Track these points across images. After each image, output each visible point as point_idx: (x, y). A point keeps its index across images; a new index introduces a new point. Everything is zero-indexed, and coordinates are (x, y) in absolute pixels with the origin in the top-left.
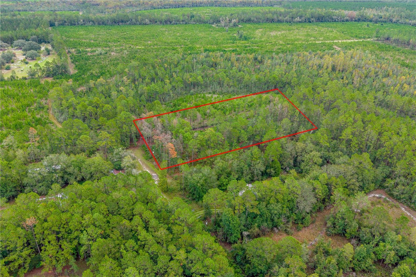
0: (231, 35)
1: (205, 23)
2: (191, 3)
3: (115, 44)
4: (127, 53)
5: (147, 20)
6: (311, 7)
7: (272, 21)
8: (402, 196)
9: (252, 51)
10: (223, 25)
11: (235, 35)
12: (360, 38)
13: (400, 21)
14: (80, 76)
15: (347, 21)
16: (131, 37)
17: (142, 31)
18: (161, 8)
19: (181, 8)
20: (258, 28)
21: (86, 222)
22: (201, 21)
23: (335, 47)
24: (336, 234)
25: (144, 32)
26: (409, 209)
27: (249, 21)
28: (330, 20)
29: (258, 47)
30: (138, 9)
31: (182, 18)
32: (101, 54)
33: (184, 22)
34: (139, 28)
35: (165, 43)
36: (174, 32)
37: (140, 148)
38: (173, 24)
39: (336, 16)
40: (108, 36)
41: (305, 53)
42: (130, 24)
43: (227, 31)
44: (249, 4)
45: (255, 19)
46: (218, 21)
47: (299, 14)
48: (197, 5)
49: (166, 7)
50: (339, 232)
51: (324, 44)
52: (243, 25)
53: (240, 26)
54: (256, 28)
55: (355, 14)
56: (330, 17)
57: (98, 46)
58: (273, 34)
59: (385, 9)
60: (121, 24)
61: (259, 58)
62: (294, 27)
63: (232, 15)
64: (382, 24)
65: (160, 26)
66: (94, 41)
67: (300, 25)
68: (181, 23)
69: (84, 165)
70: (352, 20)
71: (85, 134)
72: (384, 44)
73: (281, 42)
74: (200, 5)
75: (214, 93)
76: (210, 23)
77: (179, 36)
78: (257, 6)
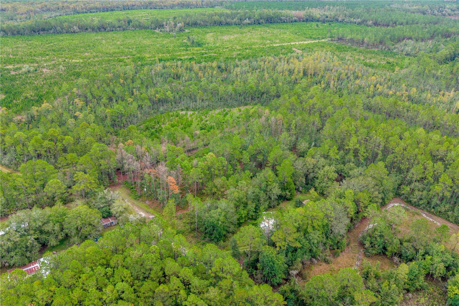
0: (180, 41)
1: (146, 28)
2: (122, 6)
3: (43, 59)
4: (63, 69)
5: (75, 28)
6: (255, 7)
7: (220, 24)
8: (421, 203)
9: (212, 59)
10: (168, 30)
11: (185, 41)
12: (315, 39)
13: (345, 20)
14: (11, 101)
15: (295, 21)
16: (62, 48)
17: (73, 40)
18: (86, 12)
19: (112, 12)
20: (208, 33)
21: (109, 297)
22: (141, 27)
23: (294, 49)
24: (376, 255)
25: (76, 42)
26: (430, 214)
27: (195, 24)
28: (279, 21)
29: (215, 53)
30: (58, 14)
31: (117, 24)
32: (29, 72)
33: (121, 29)
34: (67, 37)
35: (107, 54)
36: (113, 40)
37: (122, 186)
38: (108, 31)
39: (284, 16)
40: (30, 49)
41: (270, 58)
42: (54, 33)
43: (175, 37)
44: (188, 6)
45: (202, 23)
46: (161, 26)
47: (247, 15)
48: (128, 8)
49: (92, 11)
50: (379, 251)
51: (283, 48)
52: (189, 30)
53: (187, 31)
54: (206, 32)
55: (302, 13)
56: (279, 18)
57: (21, 61)
58: (226, 38)
59: (328, 8)
60: (41, 32)
61: (223, 66)
62: (246, 30)
63: (175, 18)
64: (330, 24)
65: (93, 34)
66: (14, 55)
67: (251, 27)
68: (118, 29)
69: (66, 219)
70: (300, 21)
71: (54, 178)
72: (339, 44)
73: (238, 48)
74: (132, 7)
75: (187, 109)
76: (152, 29)
77: (121, 45)
78: (197, 8)
